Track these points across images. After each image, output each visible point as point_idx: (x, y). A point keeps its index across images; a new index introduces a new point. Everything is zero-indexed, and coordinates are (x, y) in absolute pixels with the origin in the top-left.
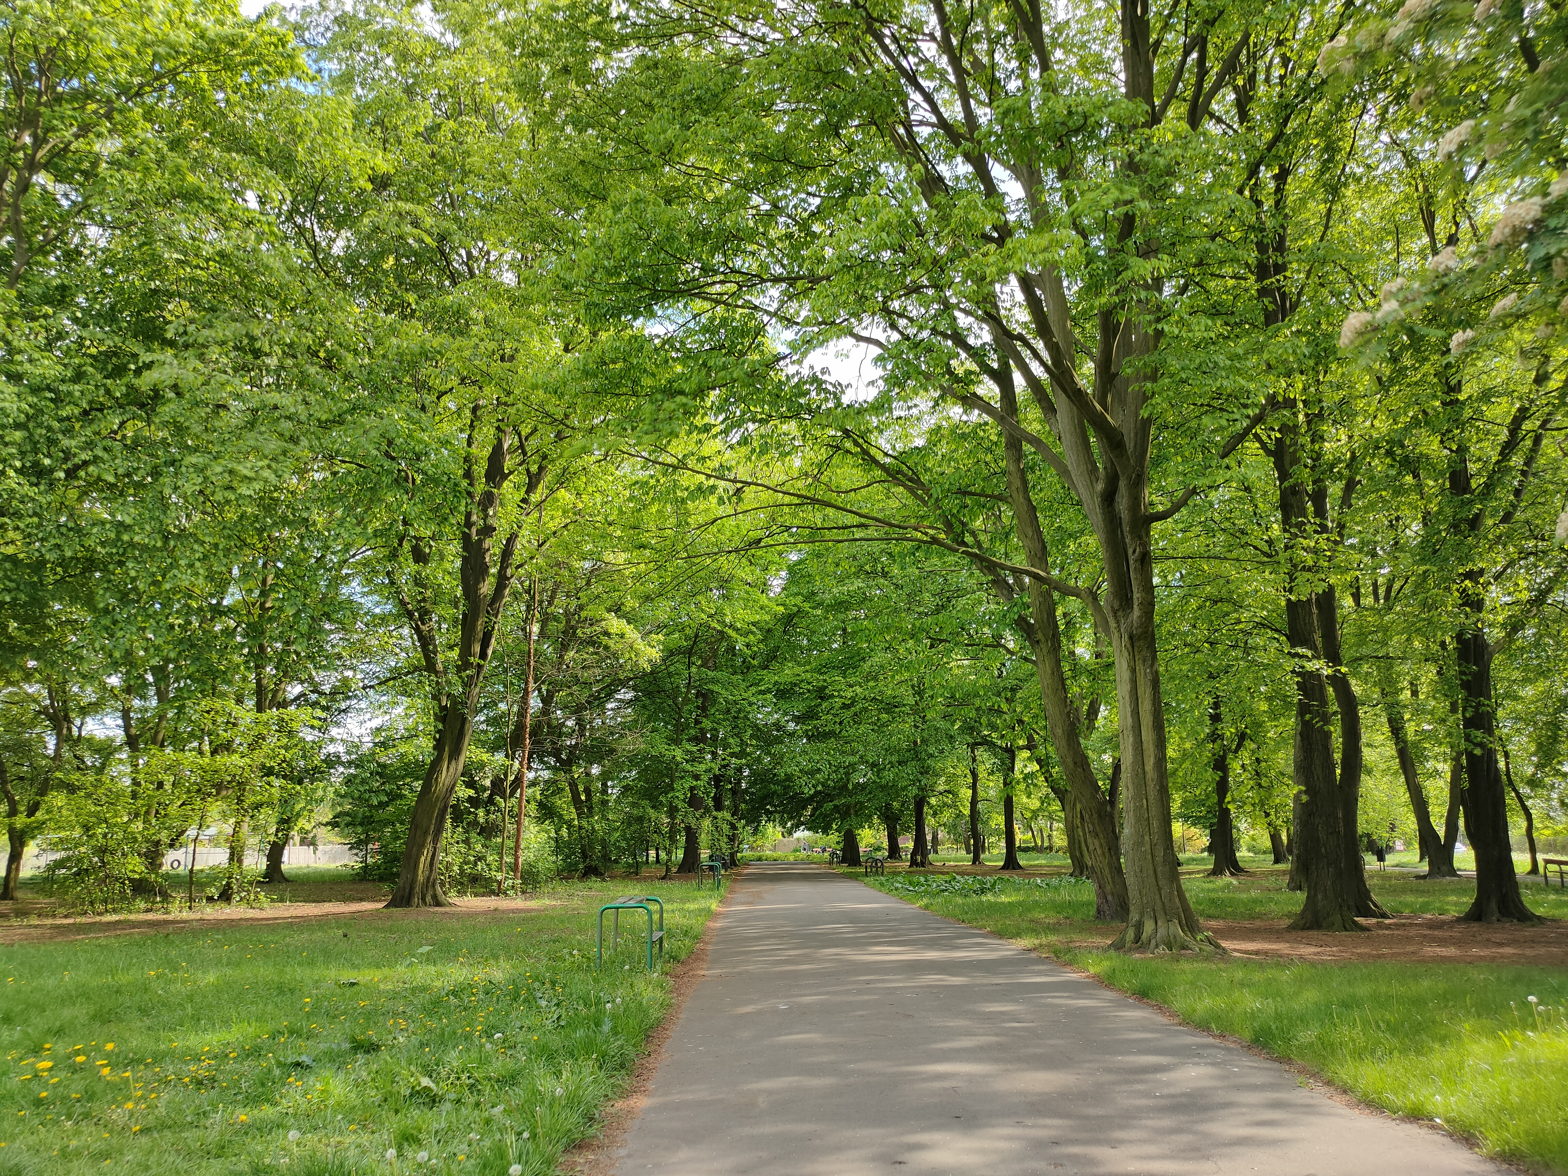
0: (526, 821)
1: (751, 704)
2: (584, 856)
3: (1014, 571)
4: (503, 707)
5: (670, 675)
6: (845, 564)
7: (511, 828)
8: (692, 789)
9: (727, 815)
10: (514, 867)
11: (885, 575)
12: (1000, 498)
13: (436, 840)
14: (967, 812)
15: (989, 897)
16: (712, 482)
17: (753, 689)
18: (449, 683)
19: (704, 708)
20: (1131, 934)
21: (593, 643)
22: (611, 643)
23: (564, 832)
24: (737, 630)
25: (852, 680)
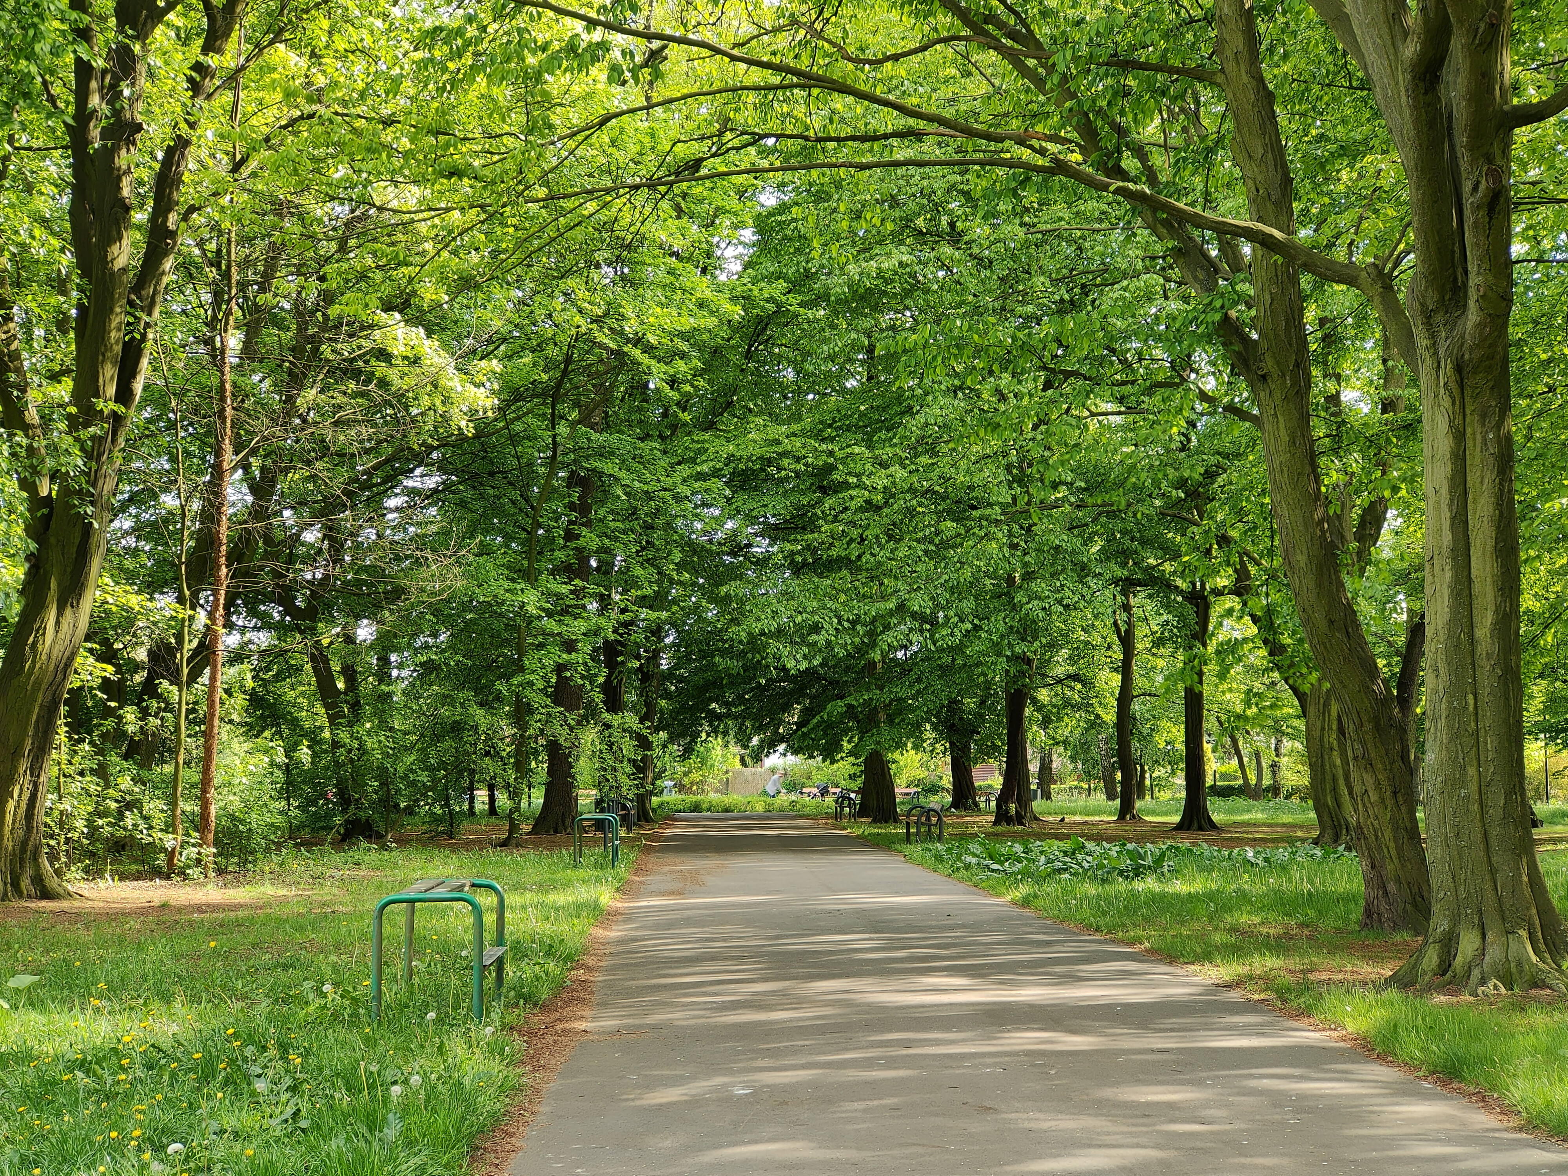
0: (223, 732)
1: (679, 499)
2: (345, 800)
3: (1222, 230)
4: (169, 501)
5: (514, 439)
6: (874, 217)
7: (190, 744)
8: (560, 668)
9: (631, 720)
10: (201, 823)
11: (955, 236)
12: (1199, 75)
13: (36, 769)
14: (1110, 717)
15: (1149, 884)
16: (598, 35)
17: (684, 471)
18: (53, 449)
19: (582, 508)
20: (1431, 958)
21: (356, 374)
22: (393, 375)
23: (304, 754)
24: (649, 349)
25: (886, 452)
